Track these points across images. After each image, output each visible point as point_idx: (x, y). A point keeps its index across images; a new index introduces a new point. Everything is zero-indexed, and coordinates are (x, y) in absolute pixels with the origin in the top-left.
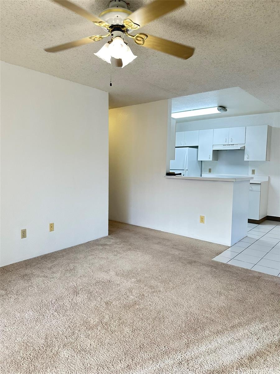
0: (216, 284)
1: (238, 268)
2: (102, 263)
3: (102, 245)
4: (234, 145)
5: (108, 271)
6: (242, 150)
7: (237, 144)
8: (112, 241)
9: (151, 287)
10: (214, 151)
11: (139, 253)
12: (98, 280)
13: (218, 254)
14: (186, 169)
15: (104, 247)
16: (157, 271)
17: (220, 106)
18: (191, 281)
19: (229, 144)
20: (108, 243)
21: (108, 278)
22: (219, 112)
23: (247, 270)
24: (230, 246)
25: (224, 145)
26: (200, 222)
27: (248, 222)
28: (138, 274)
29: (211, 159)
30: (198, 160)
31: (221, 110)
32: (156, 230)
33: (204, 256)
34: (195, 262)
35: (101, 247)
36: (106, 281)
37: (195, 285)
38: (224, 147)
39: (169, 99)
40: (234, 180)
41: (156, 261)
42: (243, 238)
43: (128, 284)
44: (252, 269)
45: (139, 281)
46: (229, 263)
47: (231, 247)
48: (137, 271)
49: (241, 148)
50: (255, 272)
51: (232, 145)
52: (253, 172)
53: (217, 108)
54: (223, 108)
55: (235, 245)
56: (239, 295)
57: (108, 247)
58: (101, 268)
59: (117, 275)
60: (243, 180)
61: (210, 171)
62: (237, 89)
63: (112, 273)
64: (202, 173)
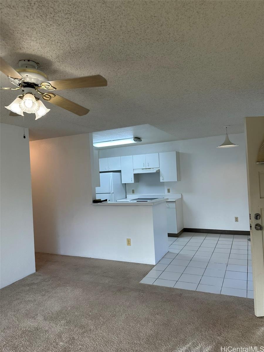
0: (143, 310)
1: (163, 288)
2: (28, 307)
3: (28, 285)
4: (150, 168)
5: (36, 317)
6: (158, 173)
7: (153, 168)
8: (40, 278)
9: (82, 327)
10: (135, 174)
11: (69, 288)
12: (24, 329)
13: (144, 275)
14: (112, 192)
15: (31, 287)
16: (88, 307)
17: (136, 138)
18: (120, 312)
19: (147, 168)
20: (35, 282)
21: (35, 325)
22: (135, 142)
23: (170, 288)
24: (154, 264)
25: (143, 169)
26: (127, 245)
27: (168, 236)
28: (68, 314)
29: (133, 182)
30: (122, 183)
31: (136, 141)
32: (86, 258)
33: (132, 280)
34: (124, 288)
35: (28, 288)
36: (34, 329)
37: (124, 315)
38: (143, 171)
39: (89, 133)
40: (152, 204)
41: (87, 294)
42: (166, 255)
43: (57, 328)
44: (174, 287)
45: (68, 322)
46: (155, 284)
47: (156, 265)
48: (66, 311)
49: (156, 171)
50: (177, 289)
51: (149, 169)
52: (169, 191)
53: (133, 139)
54: (137, 139)
55: (159, 263)
56: (164, 318)
57: (35, 287)
58: (28, 315)
59: (45, 319)
60: (160, 203)
61: (133, 192)
62: (147, 126)
63: (40, 318)
64: (127, 194)
